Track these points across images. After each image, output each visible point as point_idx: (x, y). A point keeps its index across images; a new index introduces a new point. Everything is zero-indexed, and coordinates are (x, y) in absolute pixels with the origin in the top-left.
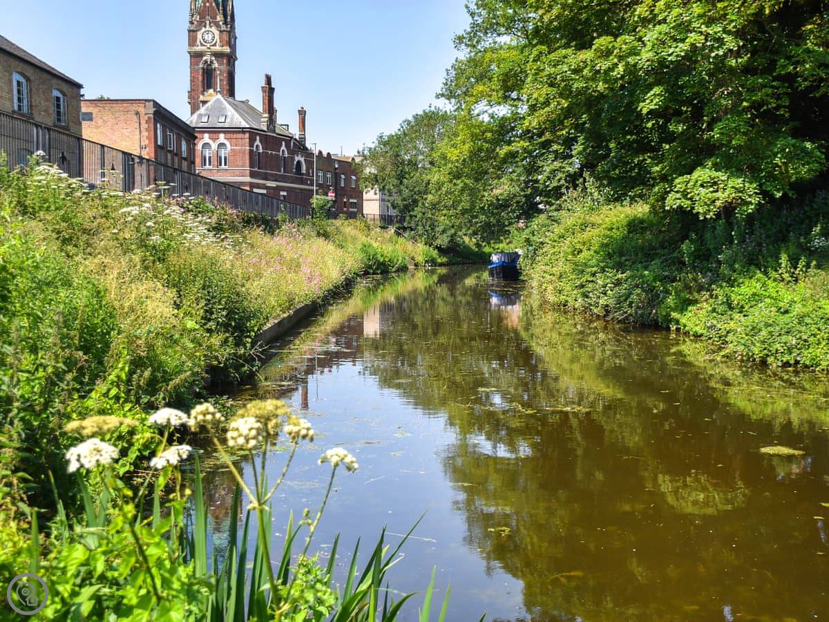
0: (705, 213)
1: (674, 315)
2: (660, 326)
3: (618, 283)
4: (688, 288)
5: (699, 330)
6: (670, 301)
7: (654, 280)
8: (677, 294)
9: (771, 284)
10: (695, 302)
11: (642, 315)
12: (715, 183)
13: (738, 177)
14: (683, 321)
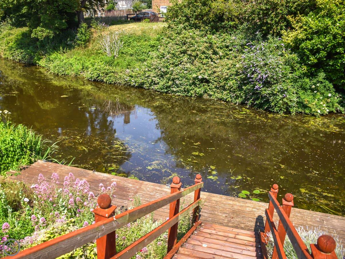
0: (41, 39)
1: (37, 62)
2: (34, 65)
3: (22, 53)
4: (40, 54)
5: (44, 65)
6: (36, 58)
7: (31, 52)
8: (37, 57)
9: (59, 55)
10: (42, 58)
11: (29, 62)
12: (43, 31)
13: (48, 29)
14: (40, 63)
